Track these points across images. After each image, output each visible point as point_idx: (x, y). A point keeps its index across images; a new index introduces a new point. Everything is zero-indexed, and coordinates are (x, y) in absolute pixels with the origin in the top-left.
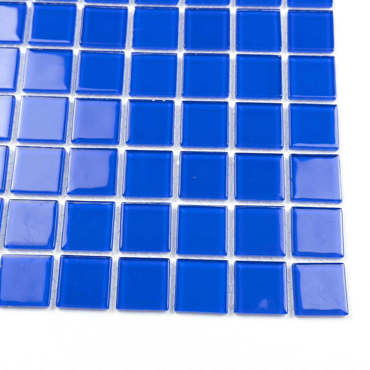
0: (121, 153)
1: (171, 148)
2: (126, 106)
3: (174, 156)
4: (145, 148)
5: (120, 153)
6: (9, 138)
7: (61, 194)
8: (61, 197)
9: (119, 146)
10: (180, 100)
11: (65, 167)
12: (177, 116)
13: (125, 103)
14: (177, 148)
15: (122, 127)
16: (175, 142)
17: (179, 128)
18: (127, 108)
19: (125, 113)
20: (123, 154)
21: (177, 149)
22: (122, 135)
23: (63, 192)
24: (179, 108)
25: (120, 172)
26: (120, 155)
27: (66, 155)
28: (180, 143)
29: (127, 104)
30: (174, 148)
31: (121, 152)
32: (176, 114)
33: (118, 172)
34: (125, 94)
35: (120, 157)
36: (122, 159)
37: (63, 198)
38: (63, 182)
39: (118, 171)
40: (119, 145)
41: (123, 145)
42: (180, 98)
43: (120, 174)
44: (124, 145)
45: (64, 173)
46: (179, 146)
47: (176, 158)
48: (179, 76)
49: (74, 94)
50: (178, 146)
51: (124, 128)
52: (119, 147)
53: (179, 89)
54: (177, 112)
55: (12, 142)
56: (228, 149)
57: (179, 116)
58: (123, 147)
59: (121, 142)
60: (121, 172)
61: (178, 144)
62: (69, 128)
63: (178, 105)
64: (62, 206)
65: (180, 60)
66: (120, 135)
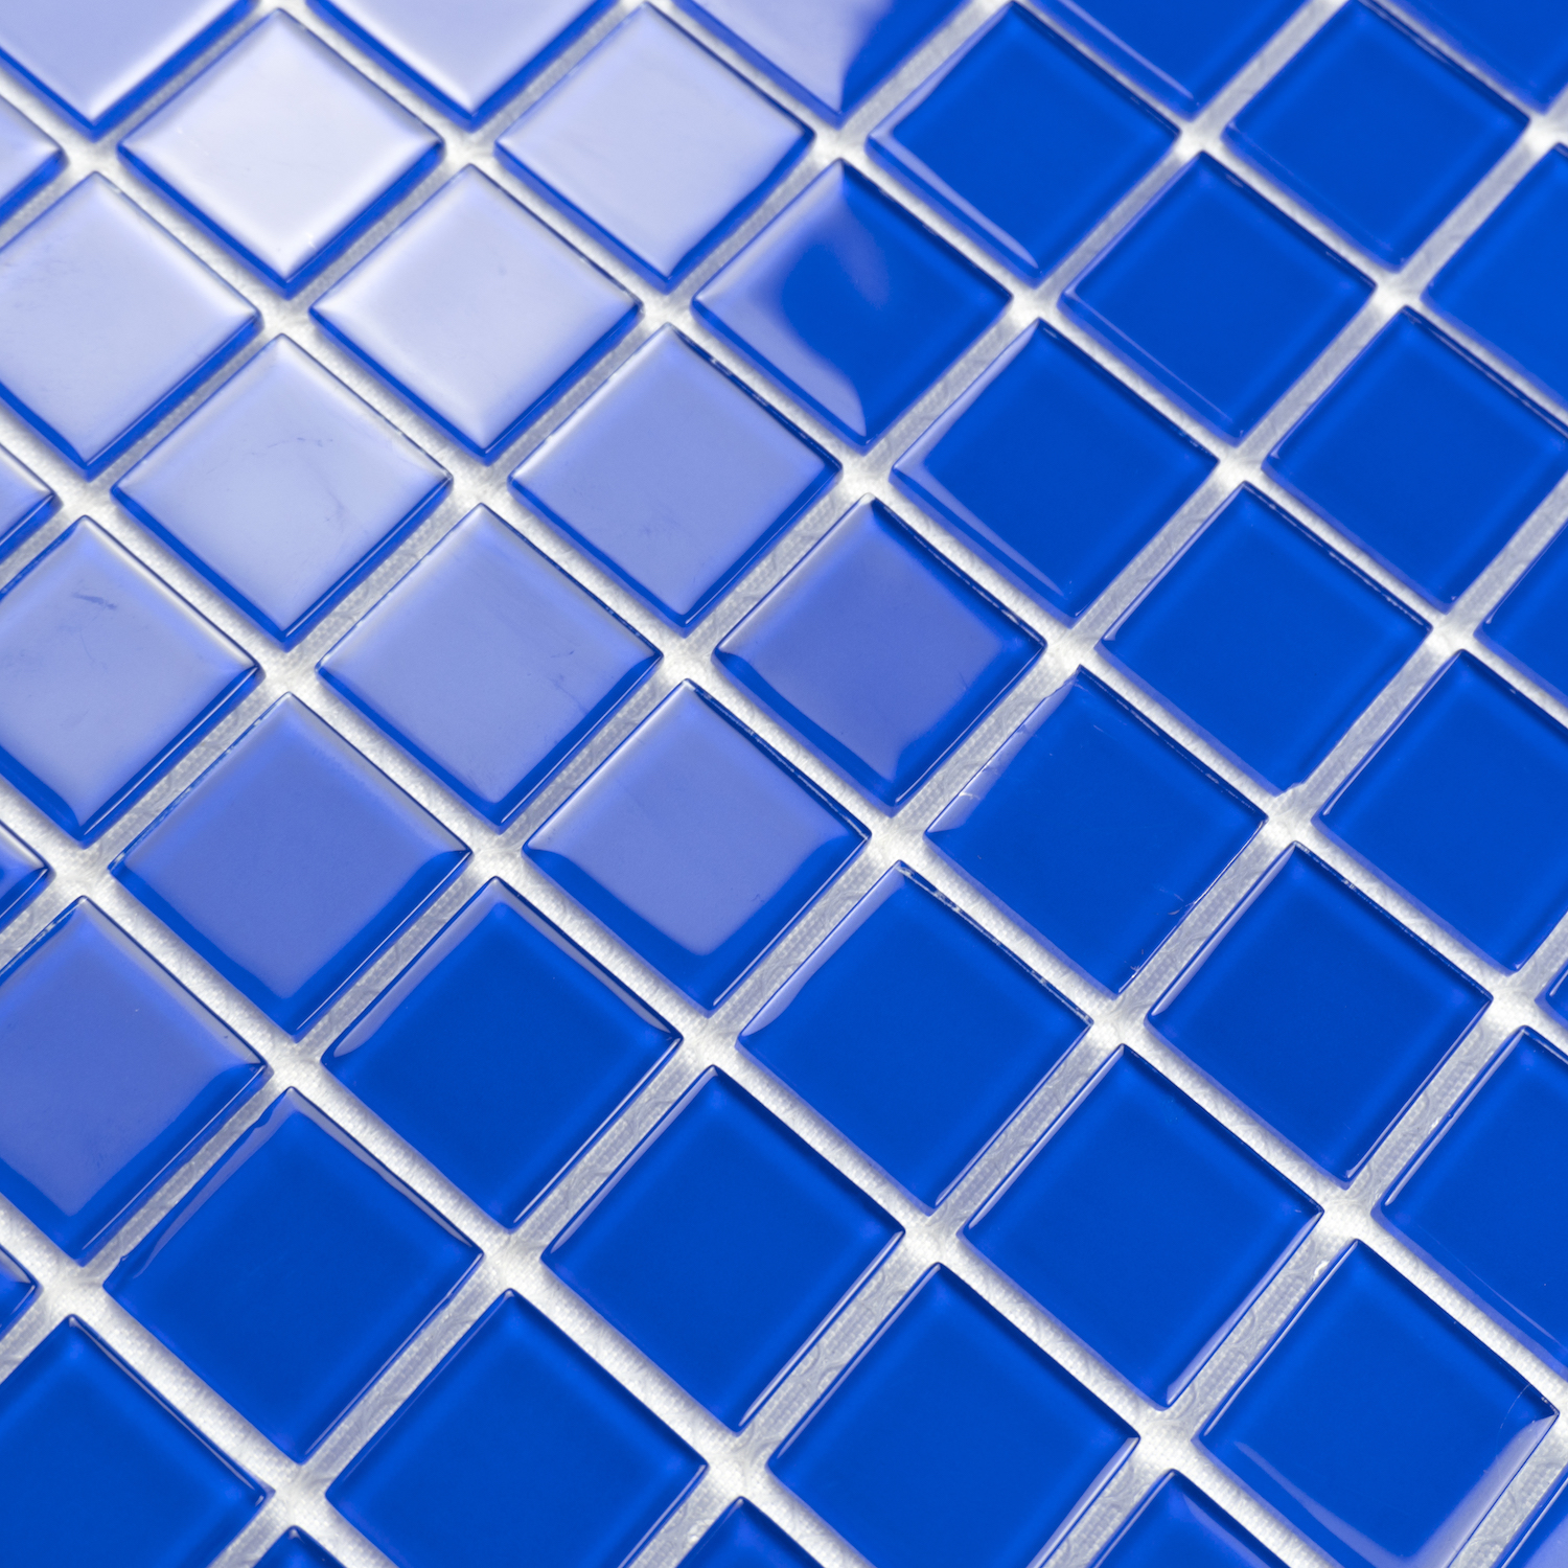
0: (487, 1277)
1: (724, 1436)
2: (685, 1077)
3: (703, 1482)
4: (608, 1340)
5: (485, 1272)
7: (83, 1264)
9: (506, 1237)
10: (936, 1240)
11: (207, 1145)
12: (868, 1309)
13: (690, 1061)
14: (748, 1462)
15: (591, 1160)
16: (760, 1419)
17: (829, 1369)
18: (680, 1094)
19: (658, 1109)
20: (493, 1291)
21: (740, 1465)
22: (561, 1198)
23: (102, 1253)
24: (905, 1275)
25: (411, 1363)
26: (479, 1285)
27: (258, 1093)
28: (775, 1447)
29: (698, 1074)
30: (732, 1445)
31: (494, 1273)
32: (871, 1295)
33: (405, 1354)
34: (729, 1019)
35: (472, 1294)
36: (473, 1308)
37: (81, 1285)
38: (143, 1211)
39: (410, 1354)
40: (513, 1236)
41: (530, 1249)
42: (949, 1233)
43: (399, 1382)
44: (532, 1252)
45: (183, 1170)
46: (758, 1460)
47: (706, 1500)
48: (1027, 1126)
49: (510, 849)
50: (757, 1453)
51: (597, 1174)
52: (502, 1244)
53: (977, 1185)
54: (878, 1287)
55: (93, 858)
57: (873, 1315)
58: (518, 1257)
59: (532, 1227)
60: (416, 1364)
61: (764, 1446)
62: (369, 981)
63: (914, 1259)
64: (41, 1318)
65: (1088, 1055)
66: (556, 1193)
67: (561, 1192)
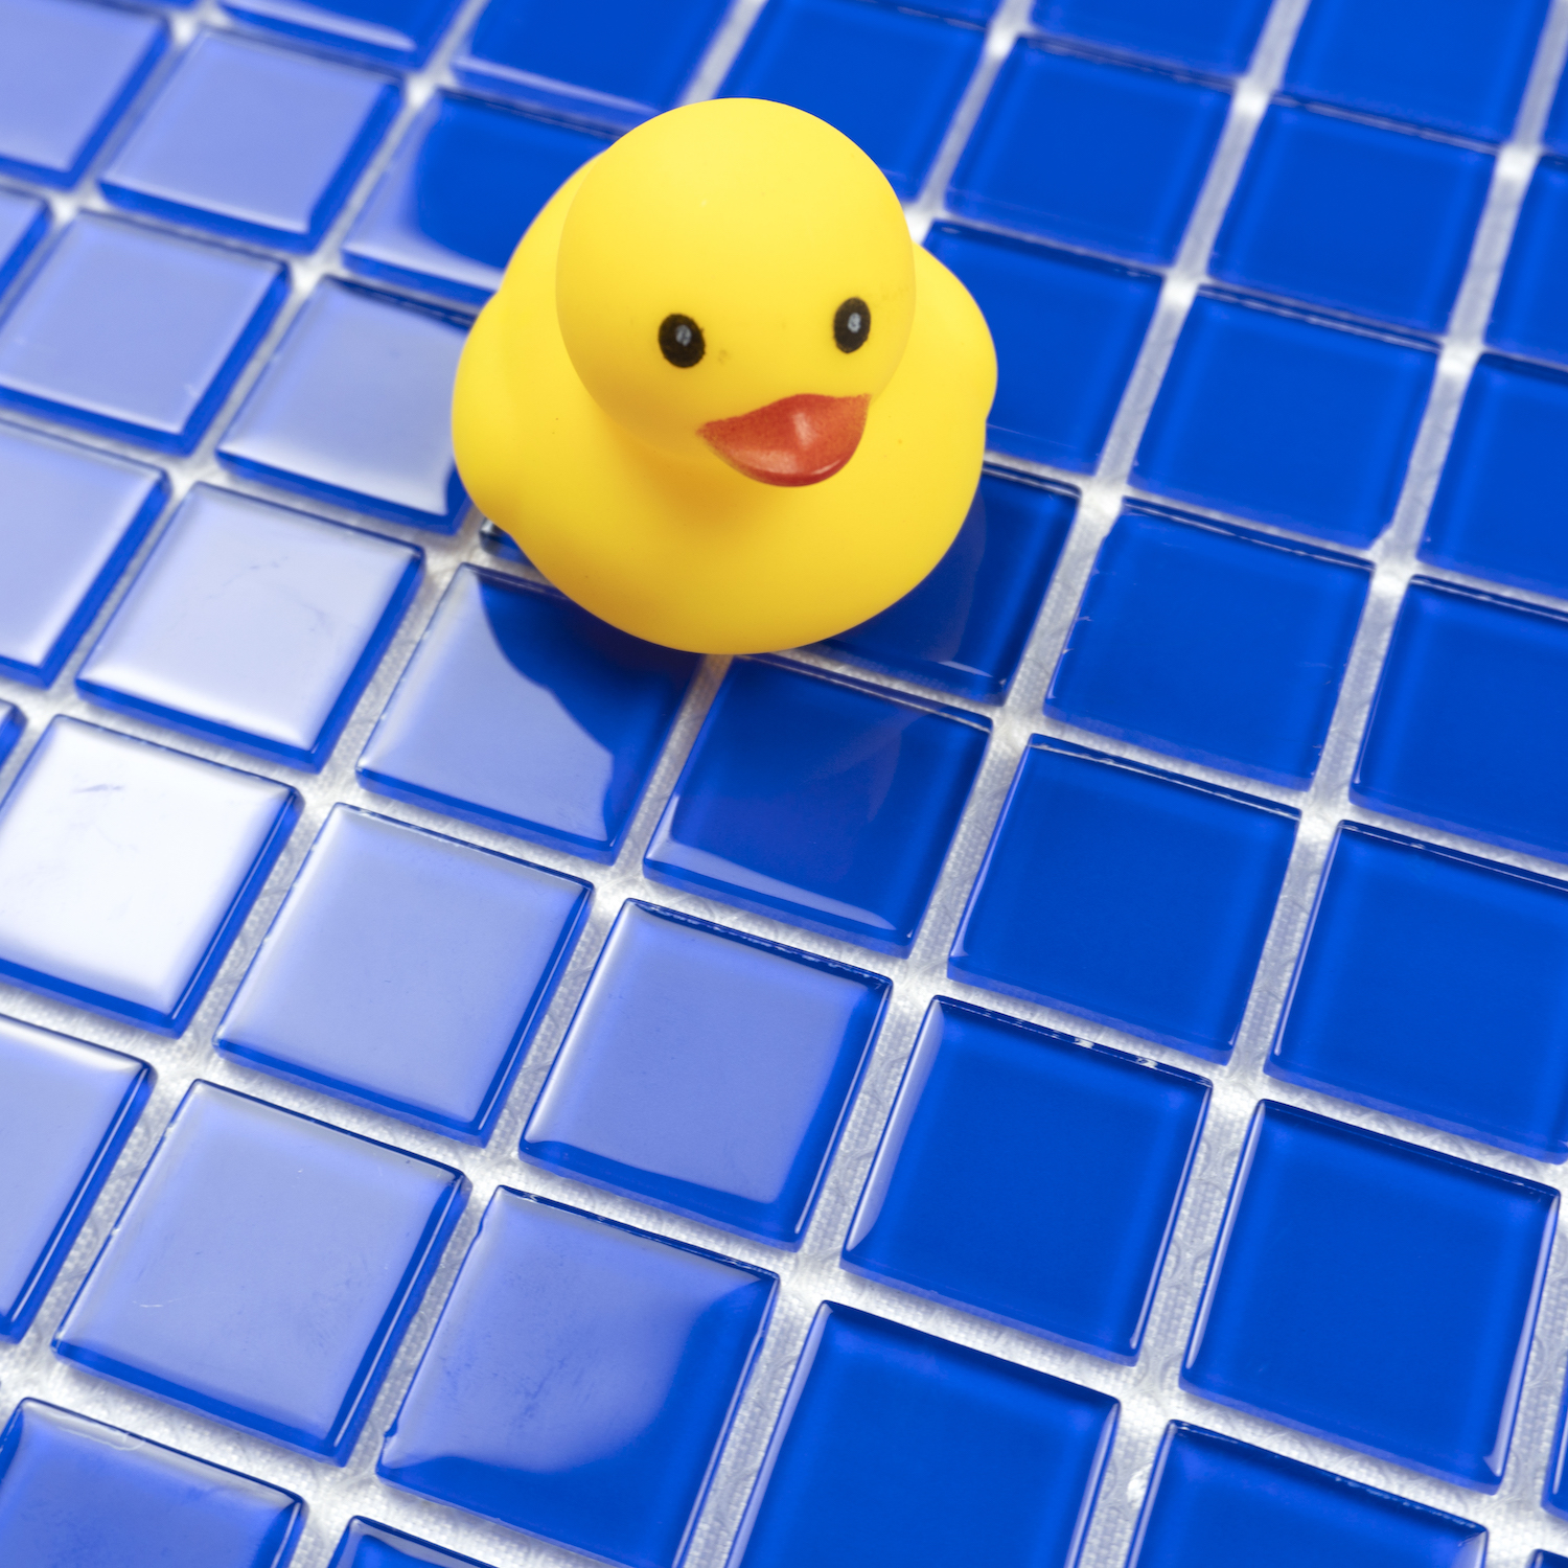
0: (790, 1309)
1: (1118, 1373)
2: (909, 1029)
3: (1119, 1431)
4: (949, 1322)
5: (786, 1305)
6: (175, 1016)
7: (342, 1462)
8: (339, 1475)
9: (792, 1262)
10: (1245, 1088)
11: (429, 1290)
12: (1207, 1184)
13: (907, 1011)
14: (1156, 1387)
15: (847, 1147)
16: (1148, 1341)
17: (1196, 1261)
18: (911, 1046)
19: (895, 1070)
20: (802, 1320)
21: (1150, 1396)
22: (833, 1198)
23: (359, 1447)
24: (1228, 1135)
25: (747, 1430)
26: (786, 1320)
27: (463, 1215)
28: (1179, 1363)
29: (921, 1020)
30: (1131, 1381)
31: (795, 1302)
32: (1204, 1168)
33: (737, 1423)
34: (927, 956)
35: (783, 1330)
36: (789, 1347)
37: (349, 1489)
38: (387, 1385)
39: (742, 1421)
40: (800, 1253)
41: (824, 1261)
42: (1254, 1076)
43: (748, 1445)
44: (827, 1264)
45: (413, 1326)
46: (1168, 1380)
47: (1131, 1449)
48: (1282, 943)
49: (630, 875)
50: (1162, 1377)
51: (859, 1159)
52: (791, 1268)
53: (1260, 1018)
54: (1208, 1158)
55: (190, 1047)
56: (1490, 1502)
57: (1217, 1187)
58: (814, 1276)
59: (816, 1238)
60: (753, 1430)
61: (1166, 1367)
62: (535, 1059)
63: (1230, 1117)
64: (319, 1543)
65: (1308, 854)
66: (825, 1193)
67: (832, 1191)
